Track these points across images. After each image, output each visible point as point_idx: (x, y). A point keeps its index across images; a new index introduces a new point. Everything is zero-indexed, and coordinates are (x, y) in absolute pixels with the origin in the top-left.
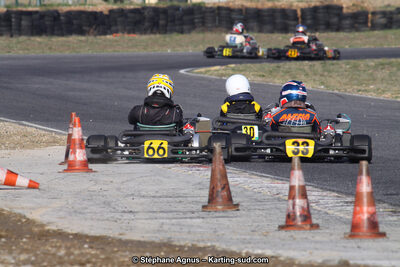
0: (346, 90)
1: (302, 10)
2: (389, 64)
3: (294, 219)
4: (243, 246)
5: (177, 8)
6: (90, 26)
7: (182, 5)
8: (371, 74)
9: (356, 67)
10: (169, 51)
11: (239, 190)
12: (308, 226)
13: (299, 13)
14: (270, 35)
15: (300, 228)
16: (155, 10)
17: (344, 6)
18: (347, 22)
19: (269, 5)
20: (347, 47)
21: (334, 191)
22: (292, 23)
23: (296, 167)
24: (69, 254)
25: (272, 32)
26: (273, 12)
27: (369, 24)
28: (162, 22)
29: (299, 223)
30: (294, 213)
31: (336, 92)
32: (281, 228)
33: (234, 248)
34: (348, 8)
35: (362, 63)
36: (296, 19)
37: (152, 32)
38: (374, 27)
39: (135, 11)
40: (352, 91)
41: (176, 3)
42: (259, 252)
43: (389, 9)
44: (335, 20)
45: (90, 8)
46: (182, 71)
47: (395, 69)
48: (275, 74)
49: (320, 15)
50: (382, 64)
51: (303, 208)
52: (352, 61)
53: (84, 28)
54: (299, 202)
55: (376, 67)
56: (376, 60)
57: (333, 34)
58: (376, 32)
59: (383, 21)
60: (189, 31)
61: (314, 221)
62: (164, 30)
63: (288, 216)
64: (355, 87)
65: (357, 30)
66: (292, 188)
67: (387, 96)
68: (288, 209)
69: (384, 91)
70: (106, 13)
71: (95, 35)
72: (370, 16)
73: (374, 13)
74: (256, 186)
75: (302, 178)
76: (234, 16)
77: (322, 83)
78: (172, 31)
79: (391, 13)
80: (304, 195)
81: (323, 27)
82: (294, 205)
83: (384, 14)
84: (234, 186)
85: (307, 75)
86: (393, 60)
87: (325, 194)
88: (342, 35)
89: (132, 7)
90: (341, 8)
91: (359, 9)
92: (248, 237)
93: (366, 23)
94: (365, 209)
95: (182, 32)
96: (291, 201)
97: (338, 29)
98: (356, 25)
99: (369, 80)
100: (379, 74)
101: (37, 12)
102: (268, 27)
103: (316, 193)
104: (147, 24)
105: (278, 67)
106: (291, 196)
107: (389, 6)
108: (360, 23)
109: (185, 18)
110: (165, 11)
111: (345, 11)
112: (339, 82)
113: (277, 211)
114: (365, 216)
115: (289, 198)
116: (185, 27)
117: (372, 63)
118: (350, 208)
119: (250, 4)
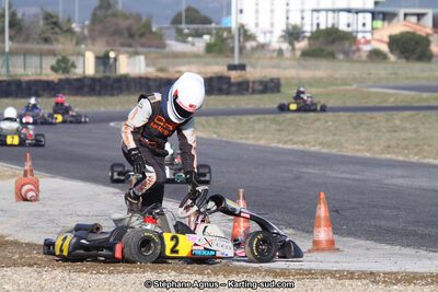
0: (232, 138)
2: (265, 120)
5: (109, 78)
6: (44, 90)
7: (113, 75)
8: (251, 127)
9: (240, 121)
10: (102, 109)
16: (93, 79)
17: (232, 76)
18: (234, 89)
20: (233, 106)
24: (21, 258)
27: (250, 90)
28: (97, 88)
34: (235, 78)
35: (244, 118)
37: (90, 95)
38: (254, 92)
39: (77, 80)
40: (237, 139)
41: (108, 74)
44: (225, 87)
45: (44, 78)
46: (112, 124)
47: (268, 123)
49: (215, 83)
50: (259, 119)
52: (238, 117)
53: (41, 92)
55: (254, 122)
56: (255, 117)
57: (224, 98)
58: (257, 96)
59: (260, 88)
60: (118, 95)
62: (100, 94)
64: (239, 136)
65: (242, 94)
67: (263, 142)
69: (260, 139)
70: (56, 81)
71: (48, 97)
72: (251, 85)
73: (254, 82)
76: (151, 83)
77: (215, 133)
78: (105, 94)
79: (267, 82)
81: (216, 92)
83: (261, 82)
85: (204, 126)
86: (267, 116)
88: (230, 98)
89: (75, 77)
90: (229, 78)
91: (242, 79)
93: (247, 89)
94: (242, 224)
95: (112, 95)
97: (228, 93)
98: (241, 91)
99: (249, 131)
100: (257, 126)
101: (4, 81)
104: (86, 89)
107: (265, 77)
108: (243, 89)
109: (115, 85)
110: (99, 80)
111: (233, 80)
112: (227, 132)
114: (242, 230)
116: (115, 92)
117: (251, 118)
118: (231, 224)
119: (162, 75)
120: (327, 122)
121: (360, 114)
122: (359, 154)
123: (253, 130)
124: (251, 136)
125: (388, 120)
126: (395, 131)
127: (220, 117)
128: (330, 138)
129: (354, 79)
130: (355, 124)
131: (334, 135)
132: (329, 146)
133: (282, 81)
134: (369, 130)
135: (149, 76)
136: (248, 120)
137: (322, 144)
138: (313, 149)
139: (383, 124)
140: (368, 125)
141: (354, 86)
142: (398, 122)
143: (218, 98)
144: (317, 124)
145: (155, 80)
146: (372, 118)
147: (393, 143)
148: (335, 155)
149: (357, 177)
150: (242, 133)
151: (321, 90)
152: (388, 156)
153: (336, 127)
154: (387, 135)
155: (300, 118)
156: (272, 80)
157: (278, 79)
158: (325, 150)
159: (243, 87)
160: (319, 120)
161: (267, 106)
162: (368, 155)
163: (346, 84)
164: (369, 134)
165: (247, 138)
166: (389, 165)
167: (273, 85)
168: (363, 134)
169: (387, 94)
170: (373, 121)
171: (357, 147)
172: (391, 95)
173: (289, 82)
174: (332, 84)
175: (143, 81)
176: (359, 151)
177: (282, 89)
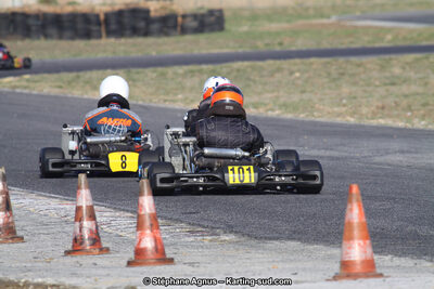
0: (151, 101)
1: (106, 15)
2: (200, 71)
3: (82, 243)
4: (22, 275)
8: (180, 83)
9: (163, 75)
11: (23, 213)
12: (97, 250)
13: (102, 17)
14: (70, 42)
15: (88, 253)
17: (152, 8)
18: (155, 27)
19: (69, 9)
20: (154, 53)
21: (128, 211)
22: (94, 28)
23: (83, 186)
25: (72, 38)
26: (74, 17)
27: (179, 29)
29: (88, 248)
30: (82, 236)
31: (140, 103)
32: (68, 253)
33: (12, 278)
34: (156, 10)
35: (170, 71)
36: (99, 24)
38: (184, 31)
40: (158, 101)
42: (40, 280)
43: (202, 11)
44: (142, 24)
48: (74, 84)
49: (126, 20)
50: (192, 71)
51: (91, 231)
52: (160, 69)
54: (87, 224)
55: (184, 75)
56: (186, 68)
57: (140, 40)
58: (189, 37)
59: (194, 24)
61: (104, 245)
63: (75, 240)
64: (162, 97)
65: (167, 34)
66: (79, 209)
68: (75, 233)
72: (180, 19)
73: (184, 16)
74: (42, 208)
75: (89, 198)
76: (31, 22)
79: (203, 15)
80: (92, 217)
81: (128, 32)
82: (81, 228)
83: (195, 16)
84: (18, 209)
86: (204, 67)
87: (117, 214)
88: (150, 40)
90: (147, 11)
91: (167, 12)
92: (29, 265)
93: (175, 27)
96: (78, 224)
97: (146, 34)
98: (165, 30)
99: (177, 89)
100: (188, 82)
102: (68, 33)
103: (108, 214)
105: (78, 77)
106: (78, 218)
107: (202, 8)
108: (168, 27)
111: (153, 14)
112: (144, 92)
113: (64, 235)
115: (76, 220)
117: (181, 70)
119: (47, 9)
120: (292, 73)
121: (341, 60)
122: (339, 120)
123: (183, 88)
124: (180, 96)
125: (382, 68)
126: (393, 84)
127: (134, 70)
128: (296, 98)
129: (334, 8)
130: (334, 74)
131: (303, 92)
132: (295, 108)
133: (227, 14)
134: (355, 84)
135: (27, 10)
136: (175, 73)
137: (285, 106)
138: (270, 114)
139: (375, 74)
140: (353, 75)
141: (334, 19)
142: (397, 71)
143: (130, 41)
144: (278, 76)
145: (37, 16)
146: (359, 65)
147: (390, 101)
148: (303, 122)
149: (335, 154)
150: (167, 93)
151: (285, 25)
152: (382, 122)
153: (306, 81)
154: (382, 91)
155: (253, 68)
156: (211, 12)
157: (221, 11)
158: (289, 116)
159: (169, 24)
160: (279, 70)
161: (204, 52)
162: (352, 120)
163: (322, 16)
164: (354, 89)
165: (174, 101)
166: (384, 135)
167: (212, 19)
168: (346, 90)
169: (382, 28)
170: (361, 69)
171: (336, 109)
172: (390, 30)
173: (238, 14)
174: (300, 16)
175: (19, 18)
176: (339, 115)
177: (227, 26)
